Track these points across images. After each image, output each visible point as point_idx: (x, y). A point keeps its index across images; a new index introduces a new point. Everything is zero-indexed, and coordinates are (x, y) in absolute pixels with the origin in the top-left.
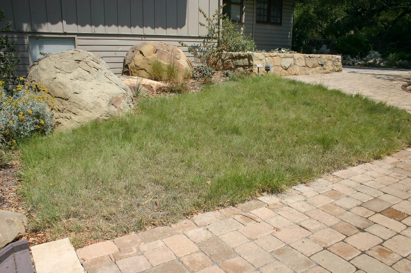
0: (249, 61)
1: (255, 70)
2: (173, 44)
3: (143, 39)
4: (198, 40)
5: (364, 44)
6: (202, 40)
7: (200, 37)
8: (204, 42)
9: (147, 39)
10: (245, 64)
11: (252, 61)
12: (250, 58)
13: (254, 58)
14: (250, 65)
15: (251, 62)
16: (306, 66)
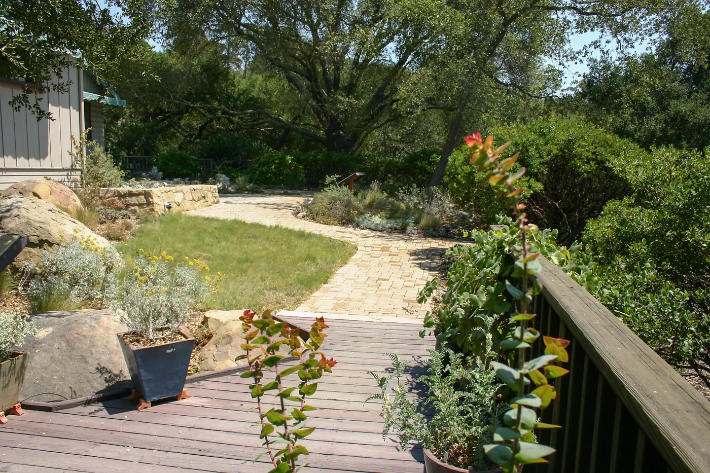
0: (146, 198)
1: (157, 208)
2: (39, 178)
3: (4, 174)
4: (61, 173)
5: (192, 162)
6: (66, 173)
7: (63, 170)
8: (68, 175)
9: (8, 173)
10: (140, 202)
11: (152, 198)
12: (147, 195)
13: (154, 196)
14: (149, 203)
15: (151, 200)
16: (193, 200)
